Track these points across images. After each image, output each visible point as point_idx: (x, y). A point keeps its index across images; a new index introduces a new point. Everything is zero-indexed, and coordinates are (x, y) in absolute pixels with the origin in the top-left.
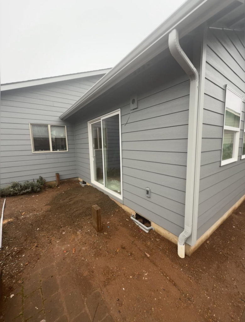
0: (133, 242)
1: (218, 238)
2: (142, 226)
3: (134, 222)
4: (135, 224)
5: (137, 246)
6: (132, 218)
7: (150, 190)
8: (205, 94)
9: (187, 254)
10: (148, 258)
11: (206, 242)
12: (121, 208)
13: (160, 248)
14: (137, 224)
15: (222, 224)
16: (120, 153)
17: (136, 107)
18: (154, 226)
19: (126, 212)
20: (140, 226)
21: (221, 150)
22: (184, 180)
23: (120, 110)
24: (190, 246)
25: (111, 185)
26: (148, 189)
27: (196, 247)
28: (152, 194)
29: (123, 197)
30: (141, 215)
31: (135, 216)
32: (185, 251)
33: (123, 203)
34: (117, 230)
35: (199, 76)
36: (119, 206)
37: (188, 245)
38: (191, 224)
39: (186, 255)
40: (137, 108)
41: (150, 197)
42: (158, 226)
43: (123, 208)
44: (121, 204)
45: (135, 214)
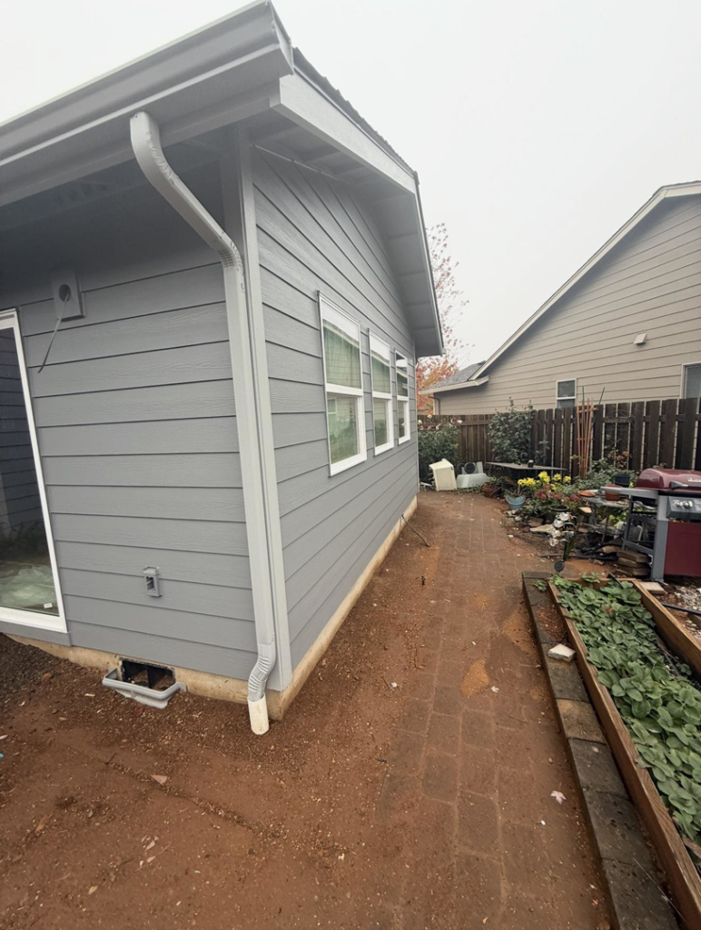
0: (107, 763)
1: (345, 642)
2: (143, 695)
3: (117, 693)
4: (122, 696)
5: (122, 770)
6: (107, 682)
7: (157, 575)
8: (263, 303)
9: (275, 717)
10: (162, 788)
11: (319, 664)
12: (66, 660)
13: (202, 738)
14: (127, 695)
15: (354, 607)
16: (34, 470)
17: (79, 314)
18: (184, 679)
19: (86, 669)
20: (138, 699)
21: (327, 439)
22: (241, 525)
23: (15, 313)
24: (279, 692)
25: (14, 590)
26: (151, 572)
27: (295, 689)
28: (165, 583)
29: (68, 622)
30: (139, 661)
31: (119, 670)
32: (268, 710)
33: (71, 642)
34: (41, 752)
35: (243, 258)
36: (57, 658)
37: (274, 691)
38: (270, 635)
39: (271, 721)
40: (81, 317)
41: (160, 596)
42: (195, 674)
43: (72, 659)
44: (65, 646)
45: (121, 663)
